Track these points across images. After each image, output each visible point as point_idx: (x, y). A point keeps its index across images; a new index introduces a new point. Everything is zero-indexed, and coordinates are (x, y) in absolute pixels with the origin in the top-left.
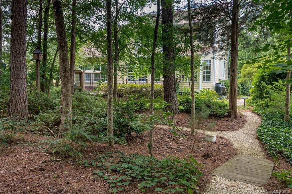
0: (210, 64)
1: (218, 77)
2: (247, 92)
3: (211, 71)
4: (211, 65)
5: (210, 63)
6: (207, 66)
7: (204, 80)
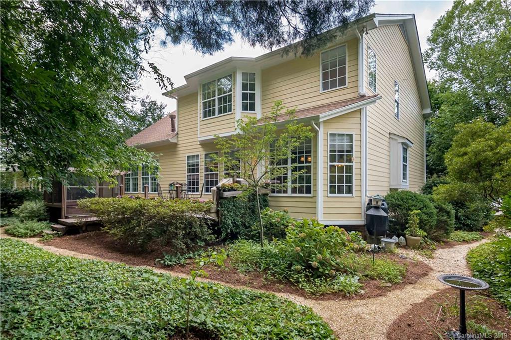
0: (351, 146)
1: (387, 184)
2: (476, 220)
3: (355, 165)
4: (354, 147)
5: (351, 141)
6: (339, 151)
7: (332, 190)
